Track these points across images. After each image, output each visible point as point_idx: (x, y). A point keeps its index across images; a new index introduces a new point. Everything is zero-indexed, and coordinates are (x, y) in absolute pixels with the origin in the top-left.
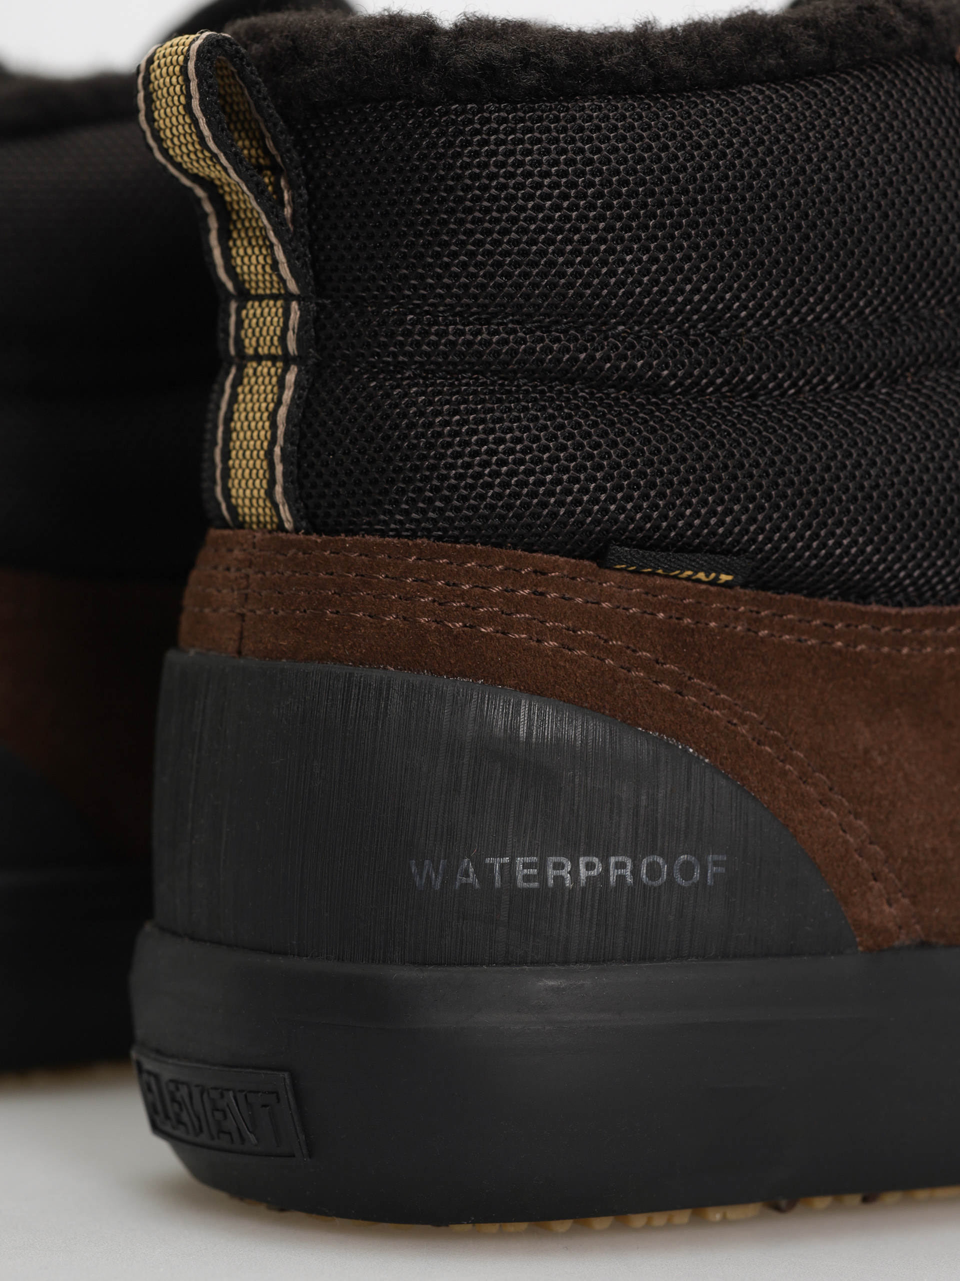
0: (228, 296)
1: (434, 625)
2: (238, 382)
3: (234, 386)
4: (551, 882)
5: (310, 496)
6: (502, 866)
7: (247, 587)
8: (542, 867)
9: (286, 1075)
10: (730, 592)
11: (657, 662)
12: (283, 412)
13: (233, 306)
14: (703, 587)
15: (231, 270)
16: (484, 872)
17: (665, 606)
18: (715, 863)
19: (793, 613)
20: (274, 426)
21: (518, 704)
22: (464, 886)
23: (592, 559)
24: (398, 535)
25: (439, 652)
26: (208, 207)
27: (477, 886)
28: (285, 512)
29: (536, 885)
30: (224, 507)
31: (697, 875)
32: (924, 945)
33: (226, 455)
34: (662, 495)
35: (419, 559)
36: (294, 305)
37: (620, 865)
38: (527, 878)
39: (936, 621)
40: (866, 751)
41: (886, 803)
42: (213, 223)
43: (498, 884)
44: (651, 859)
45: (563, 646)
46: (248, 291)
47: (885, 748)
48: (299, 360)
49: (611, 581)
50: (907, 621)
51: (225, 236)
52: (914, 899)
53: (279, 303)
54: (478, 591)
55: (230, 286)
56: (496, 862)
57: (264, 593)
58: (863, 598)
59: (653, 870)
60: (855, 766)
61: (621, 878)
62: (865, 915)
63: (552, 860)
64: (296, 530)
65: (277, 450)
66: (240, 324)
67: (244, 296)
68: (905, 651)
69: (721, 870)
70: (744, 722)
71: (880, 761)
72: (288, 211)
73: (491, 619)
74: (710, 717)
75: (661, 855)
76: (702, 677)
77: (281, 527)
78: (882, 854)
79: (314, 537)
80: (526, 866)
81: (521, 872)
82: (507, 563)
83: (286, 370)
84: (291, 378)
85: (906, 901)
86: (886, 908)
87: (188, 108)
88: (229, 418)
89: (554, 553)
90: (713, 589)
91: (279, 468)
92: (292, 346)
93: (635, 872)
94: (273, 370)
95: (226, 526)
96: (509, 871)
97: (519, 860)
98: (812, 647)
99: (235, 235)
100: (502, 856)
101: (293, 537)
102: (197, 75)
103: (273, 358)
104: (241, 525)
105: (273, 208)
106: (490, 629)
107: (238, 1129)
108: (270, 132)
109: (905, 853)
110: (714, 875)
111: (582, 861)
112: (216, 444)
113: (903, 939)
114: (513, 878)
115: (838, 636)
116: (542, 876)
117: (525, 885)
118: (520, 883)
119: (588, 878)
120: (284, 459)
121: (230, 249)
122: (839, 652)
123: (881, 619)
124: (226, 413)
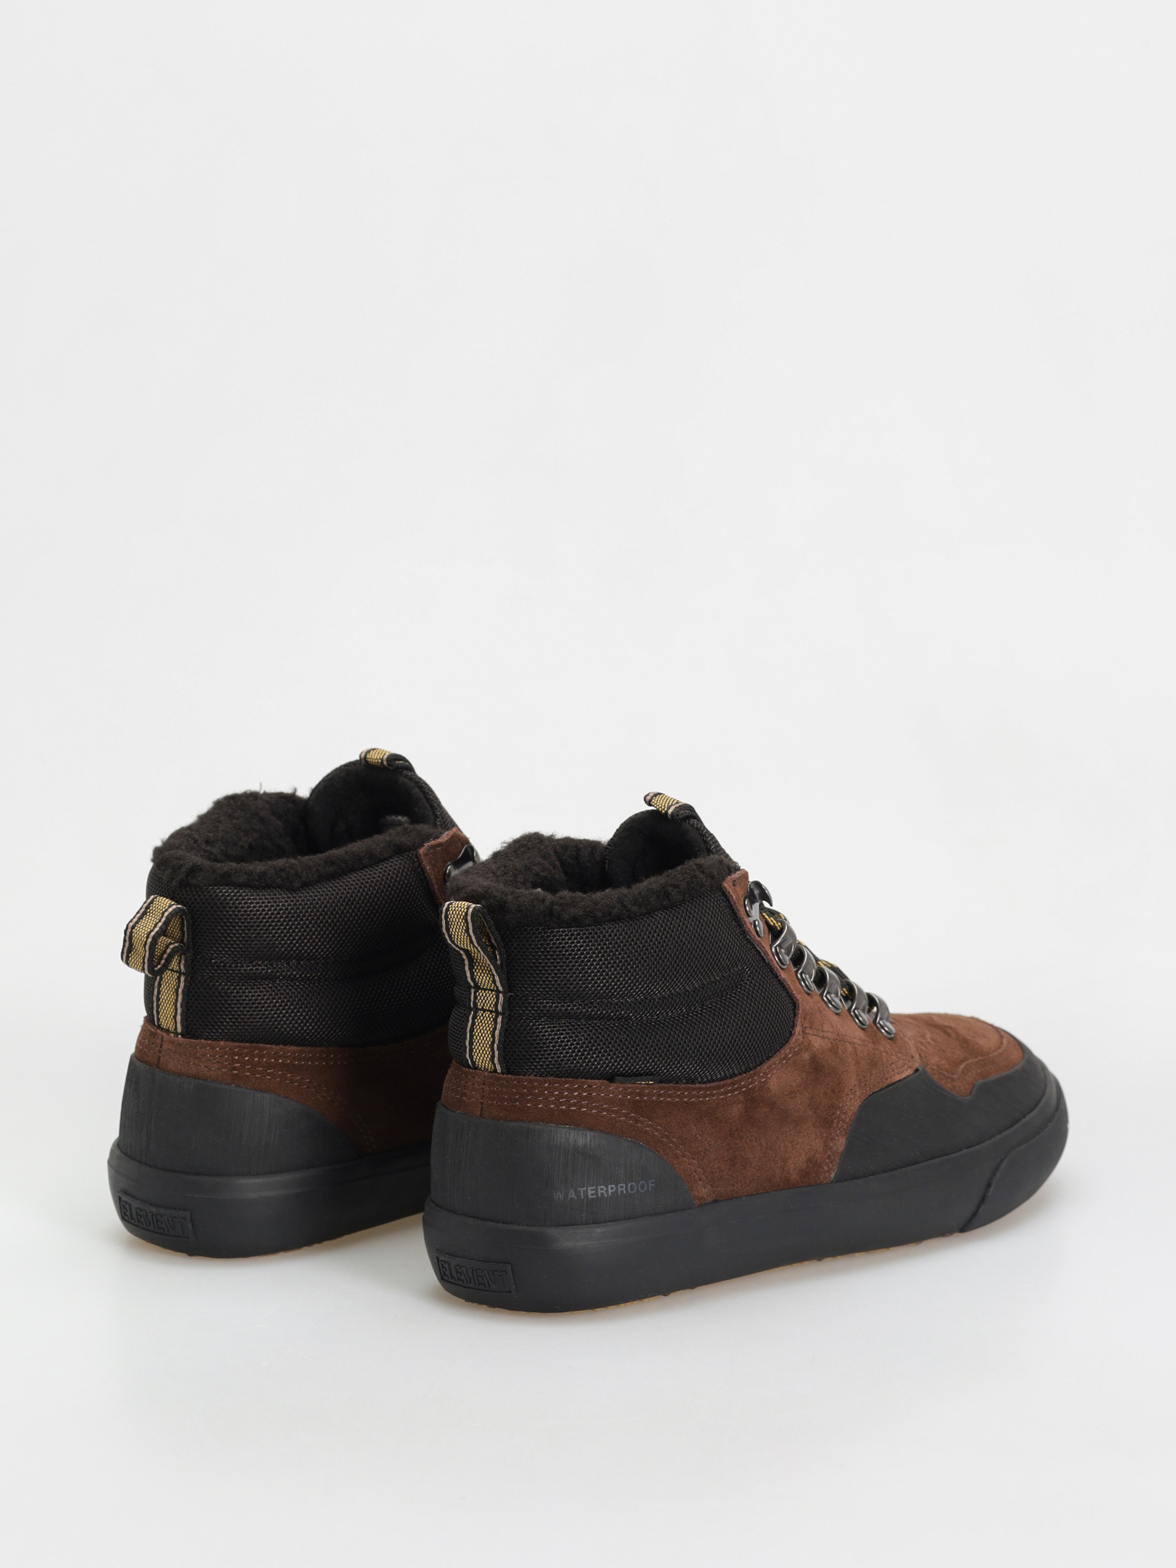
0: (470, 987)
1: (556, 1108)
2: (474, 1017)
3: (473, 1019)
4: (600, 1196)
5: (508, 1062)
6: (584, 1191)
7: (483, 1092)
8: (596, 1190)
9: (509, 1267)
10: (652, 1086)
11: (629, 1113)
12: (497, 1032)
13: (473, 991)
14: (643, 1086)
15: (473, 979)
16: (577, 1193)
17: (631, 1094)
18: (652, 1183)
19: (671, 1091)
20: (493, 1036)
21: (586, 1135)
22: (571, 1199)
23: (607, 1080)
24: (541, 1076)
25: (558, 1117)
26: (464, 957)
27: (576, 1198)
28: (498, 1067)
29: (595, 1196)
30: (470, 1061)
31: (646, 1188)
32: (716, 1201)
33: (471, 1043)
34: (632, 1058)
35: (549, 1084)
36: (501, 995)
37: (622, 1187)
38: (592, 1194)
39: (718, 1088)
40: (695, 1136)
41: (702, 1153)
42: (466, 962)
43: (582, 1198)
44: (631, 1184)
45: (599, 1112)
46: (480, 986)
47: (701, 1133)
48: (503, 1014)
49: (612, 1087)
50: (708, 1089)
51: (471, 967)
52: (712, 1186)
53: (493, 993)
54: (570, 1095)
55: (472, 984)
56: (582, 1190)
57: (491, 1095)
58: (693, 1082)
59: (632, 1188)
60: (692, 1142)
61: (622, 1192)
62: (697, 1194)
63: (599, 1187)
64: (502, 1073)
65: (495, 1046)
66: (476, 997)
67: (477, 987)
68: (707, 1099)
69: (653, 1185)
70: (657, 1131)
71: (700, 1138)
72: (499, 962)
73: (575, 1105)
74: (646, 1131)
75: (634, 1182)
76: (643, 1117)
77: (495, 1071)
78: (702, 1171)
79: (510, 1076)
80: (592, 1190)
81: (590, 1192)
82: (579, 1084)
83: (497, 1017)
84: (500, 1019)
85: (709, 1187)
86: (703, 1190)
87: (467, 931)
88: (472, 1030)
89: (595, 1079)
90: (646, 1086)
91: (496, 1053)
92: (500, 1008)
93: (626, 1189)
94: (491, 1016)
95: (469, 1067)
96: (586, 1192)
97: (589, 1188)
98: (678, 1101)
99: (476, 967)
100: (584, 1187)
101: (501, 1076)
102: (472, 921)
103: (491, 1012)
104: (476, 1068)
105: (493, 959)
106: (574, 1108)
107: (488, 1283)
108: (493, 936)
109: (709, 1170)
110: (652, 1187)
111: (610, 1187)
112: (466, 1039)
113: (709, 1200)
114: (587, 1195)
115: (686, 1097)
116: (597, 1193)
117: (592, 1197)
118: (590, 1197)
119: (612, 1193)
120: (498, 1049)
121: (474, 973)
122: (686, 1102)
123: (701, 1089)
124: (470, 1029)
